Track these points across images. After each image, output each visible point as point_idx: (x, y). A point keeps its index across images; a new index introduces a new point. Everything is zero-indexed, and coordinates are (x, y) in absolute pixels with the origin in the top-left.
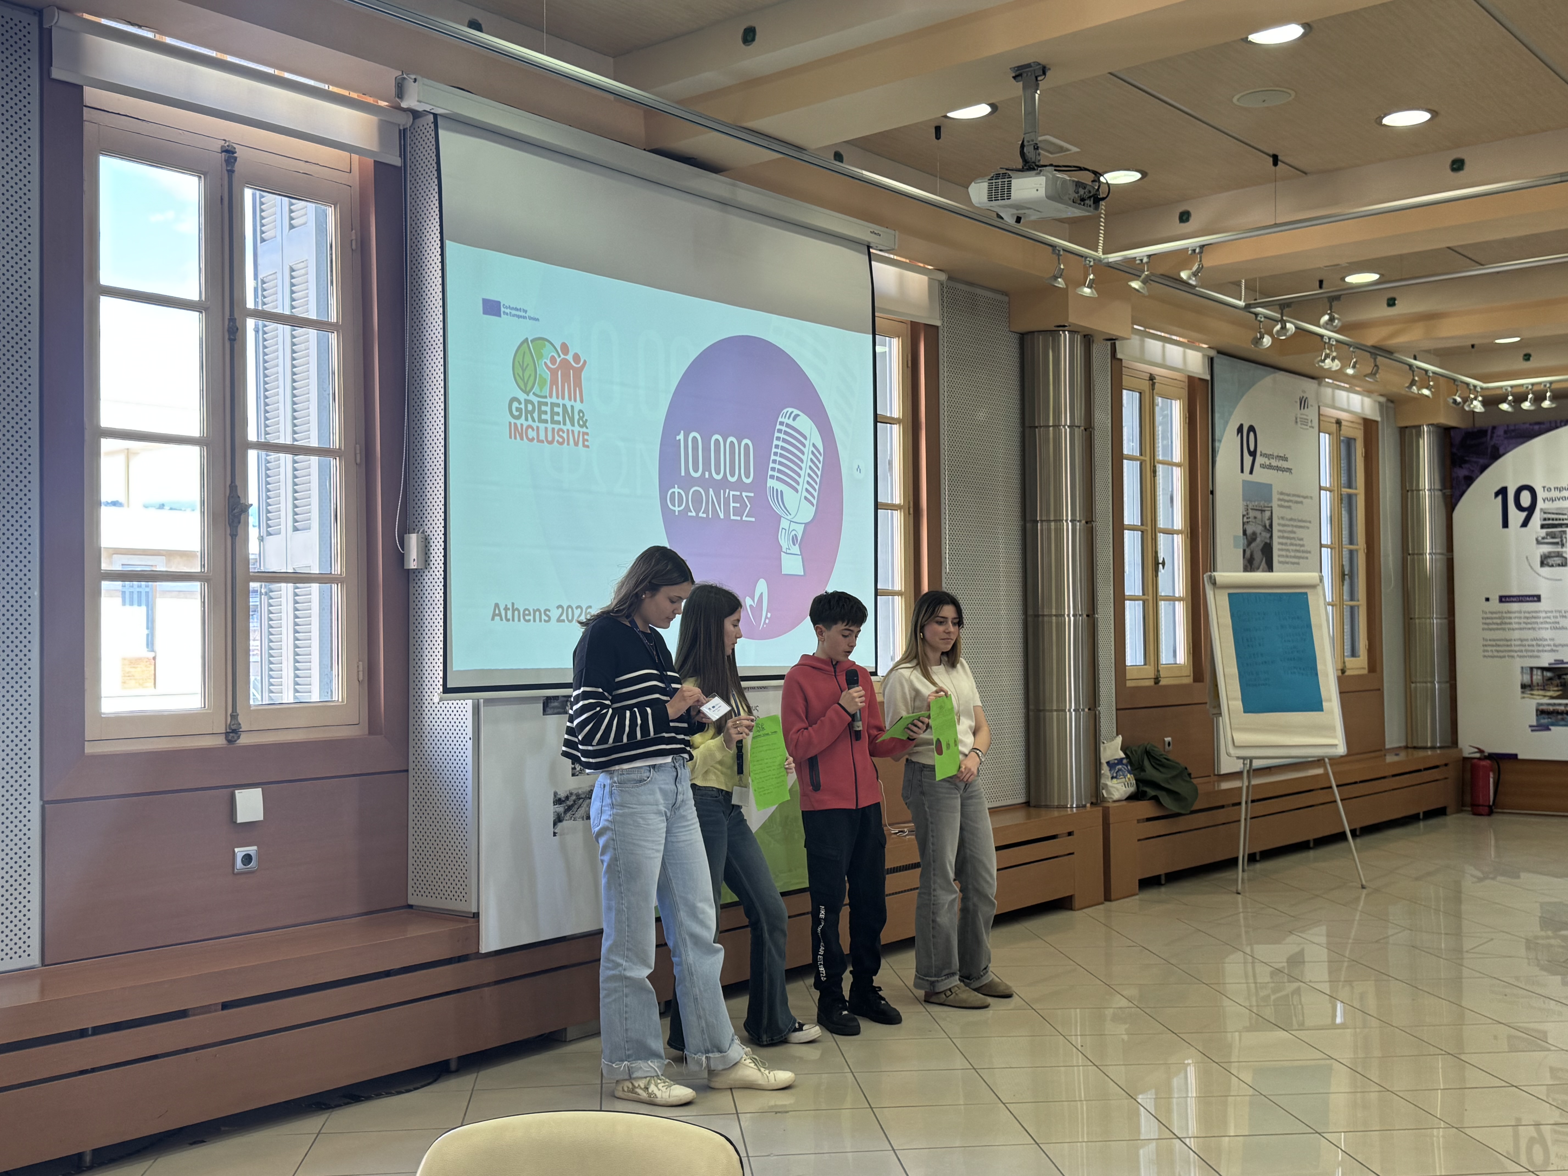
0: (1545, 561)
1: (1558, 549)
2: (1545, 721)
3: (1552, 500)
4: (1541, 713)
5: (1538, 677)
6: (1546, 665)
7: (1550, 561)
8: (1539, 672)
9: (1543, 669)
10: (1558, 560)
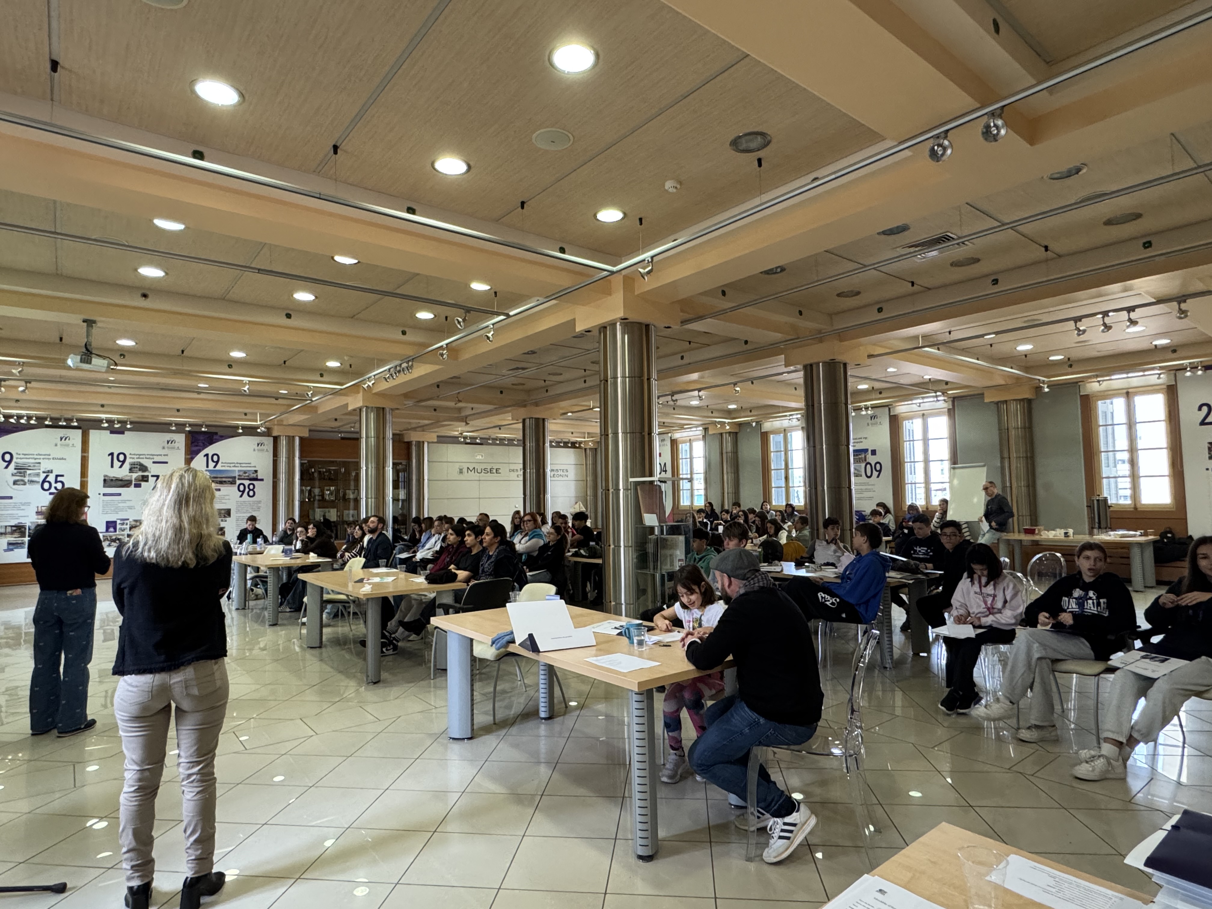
0: (15, 483)
1: (22, 478)
2: (11, 547)
3: (21, 458)
4: (9, 544)
5: (9, 530)
6: (13, 524)
7: (18, 483)
8: (10, 528)
9: (12, 526)
10: (22, 483)
